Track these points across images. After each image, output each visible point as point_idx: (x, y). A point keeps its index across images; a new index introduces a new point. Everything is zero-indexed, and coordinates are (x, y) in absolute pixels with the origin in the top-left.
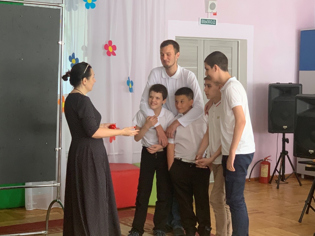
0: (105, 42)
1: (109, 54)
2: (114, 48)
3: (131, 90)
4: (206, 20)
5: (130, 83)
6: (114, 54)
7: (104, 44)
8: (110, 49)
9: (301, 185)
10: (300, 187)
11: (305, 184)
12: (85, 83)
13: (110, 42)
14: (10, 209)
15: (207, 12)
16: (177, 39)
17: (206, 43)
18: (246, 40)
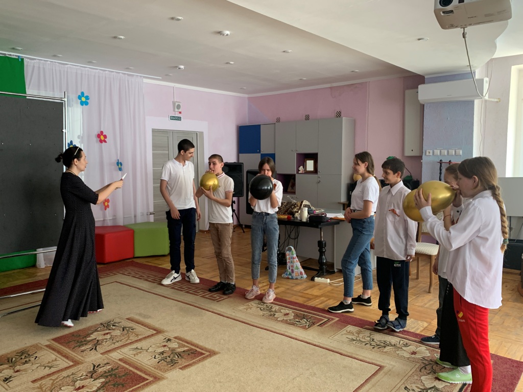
0: (97, 132)
1: (101, 141)
2: (105, 137)
3: (120, 169)
4: (174, 117)
5: (119, 164)
6: (105, 142)
7: (97, 134)
8: (102, 138)
9: (244, 232)
10: (243, 233)
11: (247, 232)
12: (76, 163)
13: (102, 132)
14: (23, 268)
15: (174, 111)
16: (154, 131)
17: (174, 133)
18: (203, 132)
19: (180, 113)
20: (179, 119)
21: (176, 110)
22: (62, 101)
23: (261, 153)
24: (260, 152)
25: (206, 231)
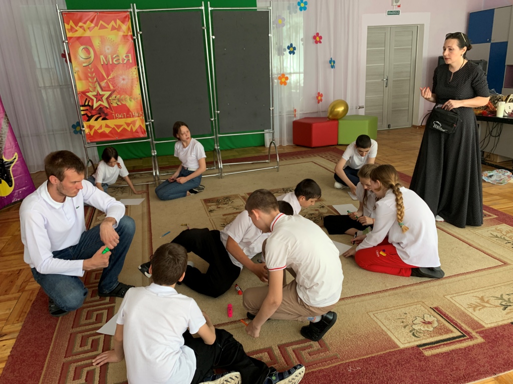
1: (316, 42)
2: (321, 38)
3: (333, 67)
4: (392, 11)
5: (332, 63)
6: (320, 42)
7: (313, 35)
8: (318, 39)
13: (318, 34)
15: (392, 5)
16: (369, 28)
17: (392, 29)
18: (423, 24)
19: (399, 6)
20: (397, 13)
21: (395, 4)
22: (268, 10)
23: (492, 42)
24: (490, 41)
25: (419, 127)
